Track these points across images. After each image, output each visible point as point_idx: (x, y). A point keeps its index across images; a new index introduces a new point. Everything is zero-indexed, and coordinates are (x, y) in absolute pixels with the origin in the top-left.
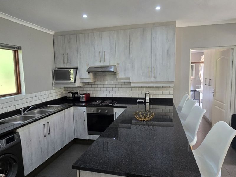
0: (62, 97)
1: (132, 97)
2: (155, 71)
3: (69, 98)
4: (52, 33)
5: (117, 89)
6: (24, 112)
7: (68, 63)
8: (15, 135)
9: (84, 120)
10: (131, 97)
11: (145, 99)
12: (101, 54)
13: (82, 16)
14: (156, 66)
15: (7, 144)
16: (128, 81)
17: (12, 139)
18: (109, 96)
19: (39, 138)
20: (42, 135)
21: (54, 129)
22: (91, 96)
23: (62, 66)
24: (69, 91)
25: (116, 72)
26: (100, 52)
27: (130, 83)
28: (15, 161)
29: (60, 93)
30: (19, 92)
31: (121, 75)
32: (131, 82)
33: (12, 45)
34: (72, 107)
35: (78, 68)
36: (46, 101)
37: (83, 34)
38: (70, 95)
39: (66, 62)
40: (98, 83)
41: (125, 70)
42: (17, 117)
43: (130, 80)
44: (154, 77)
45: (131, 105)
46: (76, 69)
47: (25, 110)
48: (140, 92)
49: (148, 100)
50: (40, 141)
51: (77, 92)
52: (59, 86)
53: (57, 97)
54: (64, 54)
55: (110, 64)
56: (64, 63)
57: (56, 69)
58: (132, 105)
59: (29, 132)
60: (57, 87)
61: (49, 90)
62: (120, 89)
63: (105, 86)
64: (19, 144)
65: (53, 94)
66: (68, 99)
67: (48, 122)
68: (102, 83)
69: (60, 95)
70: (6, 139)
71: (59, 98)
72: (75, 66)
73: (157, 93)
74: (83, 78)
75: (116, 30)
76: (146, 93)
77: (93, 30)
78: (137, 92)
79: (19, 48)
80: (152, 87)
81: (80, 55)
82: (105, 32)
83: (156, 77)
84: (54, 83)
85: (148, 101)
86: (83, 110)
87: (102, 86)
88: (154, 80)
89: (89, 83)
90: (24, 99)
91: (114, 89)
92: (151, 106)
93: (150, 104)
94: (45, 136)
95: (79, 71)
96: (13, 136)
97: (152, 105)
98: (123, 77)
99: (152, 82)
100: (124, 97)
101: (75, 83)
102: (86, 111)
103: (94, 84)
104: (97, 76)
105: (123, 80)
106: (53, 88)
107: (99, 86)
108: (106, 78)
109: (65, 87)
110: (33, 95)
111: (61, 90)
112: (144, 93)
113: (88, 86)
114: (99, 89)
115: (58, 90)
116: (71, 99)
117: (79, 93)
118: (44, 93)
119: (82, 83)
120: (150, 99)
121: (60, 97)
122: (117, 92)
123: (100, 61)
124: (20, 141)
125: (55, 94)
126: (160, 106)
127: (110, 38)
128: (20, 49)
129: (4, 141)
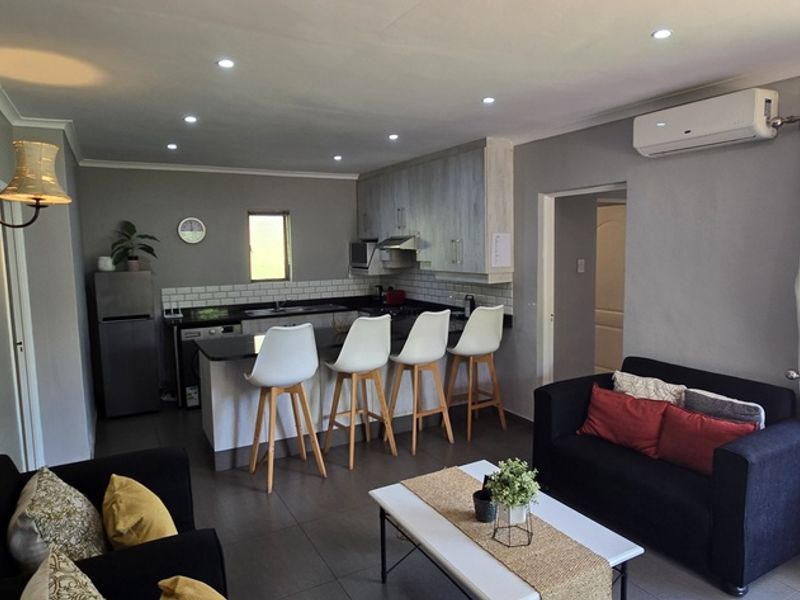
2: (461, 249)
6: (279, 306)
12: (400, 214)
15: (224, 333)
17: (231, 330)
23: (363, 237)
26: (399, 210)
30: (287, 278)
31: (421, 255)
39: (367, 229)
43: (431, 266)
46: (376, 241)
56: (365, 231)
60: (358, 275)
61: (340, 279)
65: (351, 287)
70: (224, 328)
72: (376, 236)
79: (285, 212)
83: (462, 263)
84: (351, 267)
90: (288, 288)
96: (234, 326)
99: (457, 272)
101: (368, 268)
106: (350, 276)
110: (305, 283)
121: (367, 294)
123: (399, 227)
125: (354, 287)
129: (220, 329)
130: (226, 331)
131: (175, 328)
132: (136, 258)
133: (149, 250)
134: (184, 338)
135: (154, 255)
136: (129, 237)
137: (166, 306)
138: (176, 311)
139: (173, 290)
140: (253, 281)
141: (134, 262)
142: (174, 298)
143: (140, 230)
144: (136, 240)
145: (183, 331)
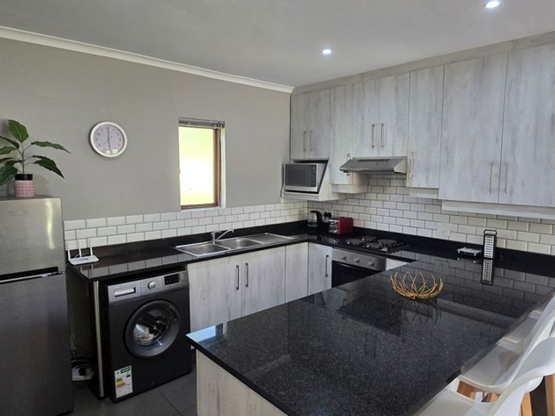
0: (299, 220)
1: (450, 239)
2: (510, 175)
3: (311, 223)
4: (289, 90)
5: (413, 215)
6: (216, 238)
7: (311, 150)
8: (181, 273)
9: (327, 276)
10: (447, 239)
11: (481, 247)
12: (375, 131)
13: (322, 52)
14: (515, 159)
15: (166, 284)
16: (435, 197)
17: (175, 279)
18: (393, 230)
19: (227, 288)
20: (233, 284)
21: (259, 280)
22: (356, 224)
23: (301, 157)
24: (313, 210)
25: (405, 174)
26: (373, 126)
27: (439, 202)
28: (176, 317)
29: (296, 212)
30: (217, 203)
31: (417, 180)
32: (441, 201)
33: (207, 119)
34: (306, 243)
35: (328, 163)
36: (264, 224)
37: (343, 87)
38: (313, 217)
39: (308, 148)
40: (373, 196)
41: (428, 170)
42: (204, 245)
43: (438, 193)
44: (505, 191)
45: (446, 260)
46: (325, 162)
47: (218, 235)
48: (472, 229)
49: (492, 253)
50: (227, 296)
51: (330, 214)
52: (294, 197)
53: (289, 220)
54: (305, 132)
55: (393, 154)
56: (305, 150)
57: (292, 162)
58: (449, 260)
59: (208, 275)
60: (290, 199)
61: (273, 204)
62: (421, 216)
63: (388, 204)
64: (186, 289)
65: (282, 213)
66: (309, 225)
67: (247, 264)
68: (380, 196)
69: (296, 216)
70: (165, 277)
71: (293, 221)
72: (324, 157)
73: (522, 236)
74: (336, 183)
75: (414, 71)
76: (486, 232)
77: (363, 75)
78: (463, 228)
79: (220, 124)
80: (509, 219)
81: (334, 134)
82: (387, 78)
83: (511, 192)
84: (283, 190)
85: (491, 256)
86: (327, 253)
87: (379, 204)
88: (504, 200)
89: (352, 196)
90: (221, 215)
91: (407, 214)
92: (503, 270)
93: (495, 266)
94: (238, 289)
95: (330, 167)
96: (177, 274)
97: (505, 267)
98: (421, 187)
99: (498, 204)
100: (430, 236)
101: (317, 193)
102: (330, 255)
103: (363, 198)
104: (371, 180)
105: (421, 192)
106: (282, 201)
107: (374, 203)
108: (390, 186)
109: (308, 201)
110: (240, 210)
111: (299, 205)
112: (481, 231)
113: (351, 202)
114: (373, 210)
115: (291, 206)
116: (315, 226)
117: (332, 214)
118: (262, 208)
119: (336, 195)
120: (497, 251)
121: (296, 220)
122: (414, 223)
123: (373, 147)
124: (188, 285)
125: (285, 213)
126: (528, 275)
127: (397, 91)
128: (223, 127)
129: (161, 279)
130: (168, 281)
131: (96, 284)
132: (30, 177)
133: (48, 164)
134: (112, 299)
135: (59, 173)
136: (17, 146)
137: (71, 246)
138: (86, 252)
139: (81, 223)
140: (184, 207)
141: (25, 183)
142: (81, 234)
143: (34, 134)
144: (28, 149)
145: (111, 288)
